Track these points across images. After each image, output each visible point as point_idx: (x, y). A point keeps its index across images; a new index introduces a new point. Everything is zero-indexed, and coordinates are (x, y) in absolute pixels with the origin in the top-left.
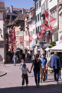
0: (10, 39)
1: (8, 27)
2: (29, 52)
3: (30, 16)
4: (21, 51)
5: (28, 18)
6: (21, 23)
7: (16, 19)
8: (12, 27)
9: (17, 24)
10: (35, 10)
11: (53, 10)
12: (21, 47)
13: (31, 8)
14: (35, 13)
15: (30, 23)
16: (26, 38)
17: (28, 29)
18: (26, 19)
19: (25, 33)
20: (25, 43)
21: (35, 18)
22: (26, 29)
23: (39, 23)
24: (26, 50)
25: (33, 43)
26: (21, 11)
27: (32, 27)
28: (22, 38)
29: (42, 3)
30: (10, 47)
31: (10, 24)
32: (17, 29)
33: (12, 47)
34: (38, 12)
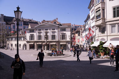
0: (73, 40)
1: (72, 34)
2: (82, 46)
3: (83, 29)
4: (78, 45)
5: (82, 30)
6: (78, 32)
7: (76, 30)
8: (74, 34)
9: (77, 33)
10: (85, 26)
11: (93, 27)
12: (78, 44)
13: (84, 25)
14: (85, 28)
15: (83, 32)
16: (81, 39)
17: (82, 35)
18: (81, 31)
19: (80, 37)
20: (80, 42)
21: (85, 30)
22: (81, 35)
23: (87, 32)
24: (81, 45)
25: (84, 42)
26: (79, 26)
27: (84, 34)
28: (79, 39)
29: (88, 24)
30: (73, 43)
31: (73, 32)
32: (77, 35)
33: (74, 44)
34: (87, 27)
